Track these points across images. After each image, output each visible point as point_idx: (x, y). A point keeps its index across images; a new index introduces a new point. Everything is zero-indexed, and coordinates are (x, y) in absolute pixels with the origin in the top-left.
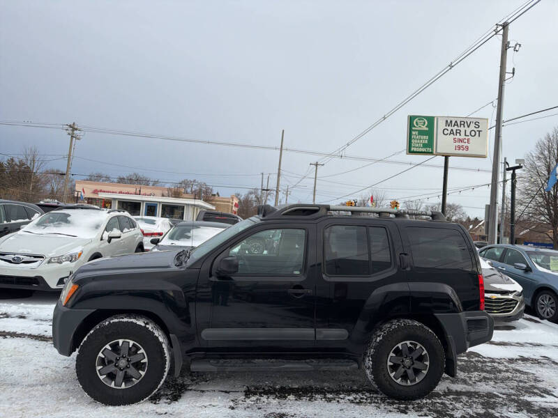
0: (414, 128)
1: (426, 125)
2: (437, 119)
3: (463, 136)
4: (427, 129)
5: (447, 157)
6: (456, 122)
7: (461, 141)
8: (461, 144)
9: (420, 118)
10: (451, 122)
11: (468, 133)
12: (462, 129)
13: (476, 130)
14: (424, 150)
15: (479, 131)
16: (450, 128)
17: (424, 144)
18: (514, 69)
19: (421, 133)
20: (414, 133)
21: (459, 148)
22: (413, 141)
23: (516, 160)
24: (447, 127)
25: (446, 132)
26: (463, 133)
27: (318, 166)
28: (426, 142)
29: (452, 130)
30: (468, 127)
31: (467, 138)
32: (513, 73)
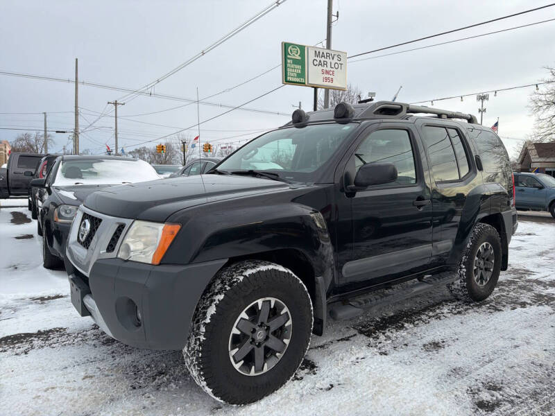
0: (289, 56)
1: (299, 54)
2: (308, 49)
3: (329, 69)
4: (300, 58)
5: (316, 89)
6: (323, 53)
7: (327, 72)
8: (327, 76)
9: (294, 46)
10: (319, 52)
11: (333, 66)
12: (328, 60)
13: (339, 62)
14: (298, 80)
15: (341, 64)
16: (318, 59)
17: (298, 74)
18: (338, 12)
19: (295, 62)
20: (289, 61)
21: (326, 79)
22: (289, 70)
23: (369, 93)
24: (316, 58)
25: (315, 62)
26: (329, 64)
27: (118, 106)
28: (300, 72)
29: (320, 61)
30: (333, 59)
31: (332, 70)
32: (338, 16)
